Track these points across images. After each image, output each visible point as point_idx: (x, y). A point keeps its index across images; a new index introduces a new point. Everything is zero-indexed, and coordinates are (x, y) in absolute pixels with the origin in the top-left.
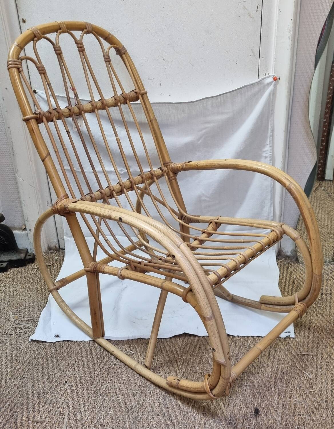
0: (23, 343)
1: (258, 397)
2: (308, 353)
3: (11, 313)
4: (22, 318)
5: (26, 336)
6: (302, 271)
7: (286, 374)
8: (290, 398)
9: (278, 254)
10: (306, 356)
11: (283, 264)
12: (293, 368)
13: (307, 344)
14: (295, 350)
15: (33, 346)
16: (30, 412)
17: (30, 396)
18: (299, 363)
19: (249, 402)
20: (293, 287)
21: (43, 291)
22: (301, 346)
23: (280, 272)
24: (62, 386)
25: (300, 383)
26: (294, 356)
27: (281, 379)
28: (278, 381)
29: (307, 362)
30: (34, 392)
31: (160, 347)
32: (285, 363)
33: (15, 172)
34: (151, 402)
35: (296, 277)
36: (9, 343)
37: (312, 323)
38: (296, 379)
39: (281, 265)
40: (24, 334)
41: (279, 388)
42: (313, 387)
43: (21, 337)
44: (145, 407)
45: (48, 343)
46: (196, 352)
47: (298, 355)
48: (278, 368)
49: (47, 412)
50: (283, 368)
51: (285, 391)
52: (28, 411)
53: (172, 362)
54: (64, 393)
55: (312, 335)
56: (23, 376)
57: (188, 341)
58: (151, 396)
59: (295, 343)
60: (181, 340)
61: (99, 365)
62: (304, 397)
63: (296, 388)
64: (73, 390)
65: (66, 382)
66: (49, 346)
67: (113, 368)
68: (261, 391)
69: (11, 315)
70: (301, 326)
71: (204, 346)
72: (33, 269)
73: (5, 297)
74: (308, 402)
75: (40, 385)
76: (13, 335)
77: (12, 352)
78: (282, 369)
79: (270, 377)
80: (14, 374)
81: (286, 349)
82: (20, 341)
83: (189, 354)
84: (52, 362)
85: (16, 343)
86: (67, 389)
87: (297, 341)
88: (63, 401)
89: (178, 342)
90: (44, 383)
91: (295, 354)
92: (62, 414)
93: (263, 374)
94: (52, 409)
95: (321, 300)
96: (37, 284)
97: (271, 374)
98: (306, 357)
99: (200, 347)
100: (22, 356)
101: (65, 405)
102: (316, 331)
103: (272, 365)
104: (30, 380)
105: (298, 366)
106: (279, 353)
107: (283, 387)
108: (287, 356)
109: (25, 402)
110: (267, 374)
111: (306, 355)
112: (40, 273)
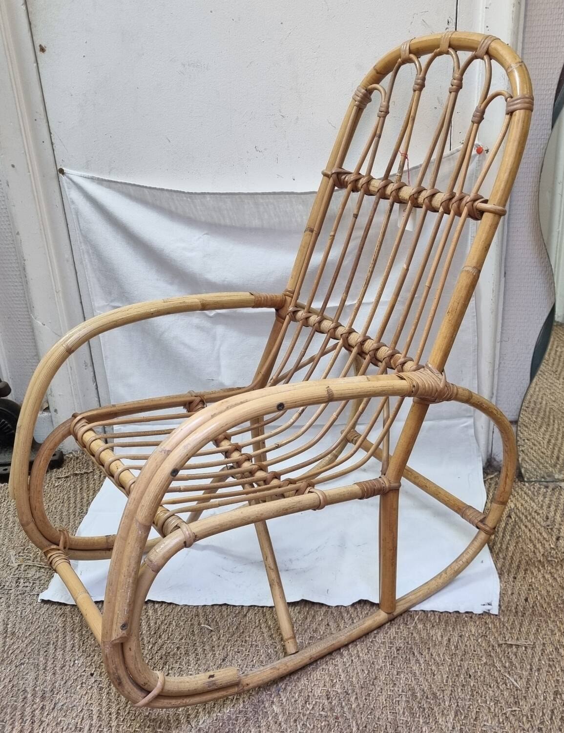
0: (27, 604)
1: (419, 715)
2: (519, 643)
3: (12, 552)
4: (30, 563)
5: (34, 593)
6: (528, 496)
7: (474, 677)
8: (476, 720)
9: (486, 464)
10: (514, 647)
11: (494, 483)
12: (488, 667)
13: (518, 626)
14: (496, 635)
15: (44, 610)
16: (25, 723)
17: (29, 695)
18: (501, 659)
19: (402, 723)
20: (507, 524)
21: (72, 516)
22: (508, 629)
23: (488, 496)
24: (84, 681)
25: (497, 695)
26: (493, 646)
27: (463, 686)
28: (458, 689)
29: (514, 657)
30: (37, 689)
31: (259, 621)
32: (476, 657)
33: (29, 310)
34: (232, 716)
35: (516, 506)
36: (4, 604)
37: (533, 589)
38: (490, 687)
39: (490, 484)
40: (31, 591)
41: (458, 702)
42: (519, 703)
43: (26, 594)
44: (221, 724)
45: (69, 607)
46: (320, 632)
47: (500, 645)
48: (460, 666)
49: (54, 724)
50: (471, 667)
51: (469, 707)
52: (23, 720)
53: (276, 648)
54: (87, 692)
55: (531, 610)
56: (22, 661)
57: (308, 613)
58: (233, 706)
59: (498, 624)
60: (297, 609)
61: (152, 648)
62: (501, 720)
63: (488, 703)
64: (101, 689)
65: (92, 675)
66: (70, 611)
67: (174, 654)
68: (425, 706)
69: (12, 557)
70: (512, 594)
71: (335, 621)
72: (59, 478)
73: (7, 525)
74: (506, 728)
75: (48, 678)
76: (13, 590)
77: (9, 619)
78: (468, 668)
79: (445, 681)
80: (8, 657)
81: (479, 634)
82: (23, 602)
83: (307, 636)
84: (73, 638)
85: (16, 604)
86: (92, 687)
87: (502, 620)
88: (83, 706)
89: (292, 613)
90: (54, 674)
91: (494, 644)
92: (79, 729)
93: (434, 675)
94: (63, 719)
95: (554, 550)
96: (62, 504)
97: (448, 677)
98: (515, 650)
99: (328, 625)
100: (24, 627)
101: (86, 713)
102: (538, 605)
103: (452, 661)
104: (32, 668)
105: (498, 665)
106: (466, 639)
107: (465, 700)
108: (481, 646)
109: (20, 705)
110: (439, 677)
111: (516, 645)
112: (69, 486)
